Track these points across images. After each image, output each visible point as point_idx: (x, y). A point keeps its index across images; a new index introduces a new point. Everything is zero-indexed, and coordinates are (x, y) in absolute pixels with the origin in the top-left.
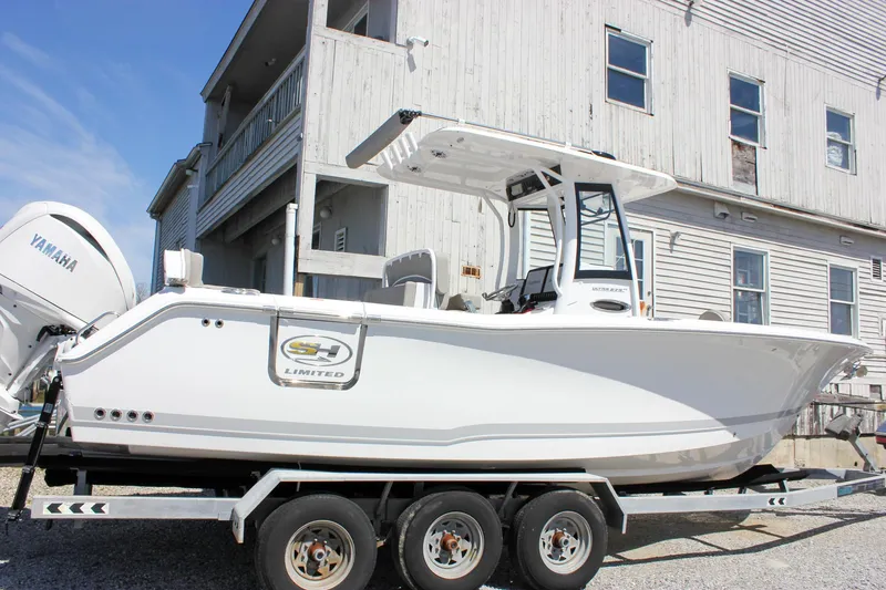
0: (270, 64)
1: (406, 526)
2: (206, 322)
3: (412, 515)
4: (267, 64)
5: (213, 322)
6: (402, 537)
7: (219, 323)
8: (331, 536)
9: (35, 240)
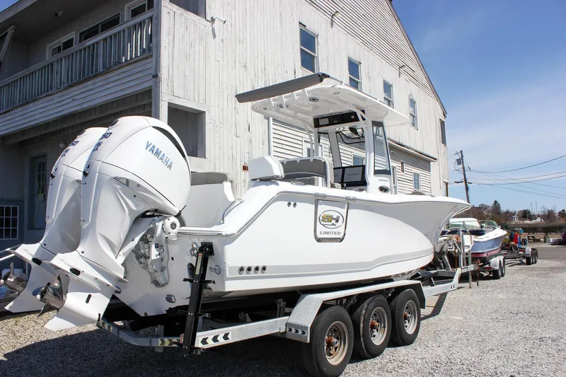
0: (59, 15)
1: (362, 318)
2: (289, 204)
3: (364, 312)
4: (56, 15)
5: (292, 203)
6: (362, 325)
7: (295, 204)
8: (335, 331)
9: (148, 146)
